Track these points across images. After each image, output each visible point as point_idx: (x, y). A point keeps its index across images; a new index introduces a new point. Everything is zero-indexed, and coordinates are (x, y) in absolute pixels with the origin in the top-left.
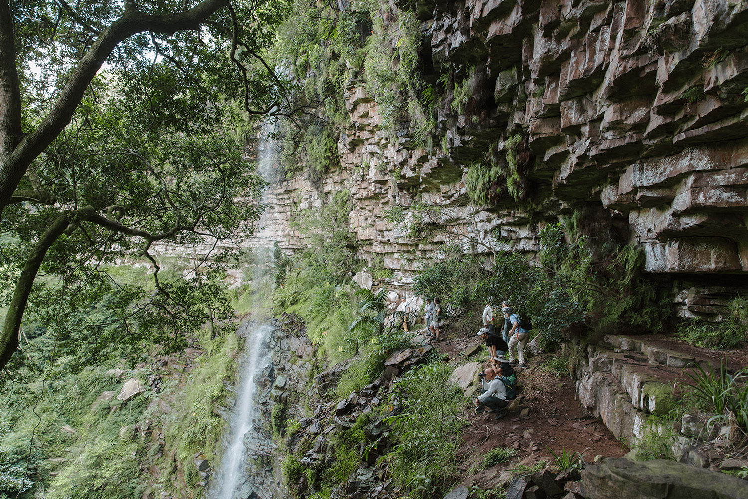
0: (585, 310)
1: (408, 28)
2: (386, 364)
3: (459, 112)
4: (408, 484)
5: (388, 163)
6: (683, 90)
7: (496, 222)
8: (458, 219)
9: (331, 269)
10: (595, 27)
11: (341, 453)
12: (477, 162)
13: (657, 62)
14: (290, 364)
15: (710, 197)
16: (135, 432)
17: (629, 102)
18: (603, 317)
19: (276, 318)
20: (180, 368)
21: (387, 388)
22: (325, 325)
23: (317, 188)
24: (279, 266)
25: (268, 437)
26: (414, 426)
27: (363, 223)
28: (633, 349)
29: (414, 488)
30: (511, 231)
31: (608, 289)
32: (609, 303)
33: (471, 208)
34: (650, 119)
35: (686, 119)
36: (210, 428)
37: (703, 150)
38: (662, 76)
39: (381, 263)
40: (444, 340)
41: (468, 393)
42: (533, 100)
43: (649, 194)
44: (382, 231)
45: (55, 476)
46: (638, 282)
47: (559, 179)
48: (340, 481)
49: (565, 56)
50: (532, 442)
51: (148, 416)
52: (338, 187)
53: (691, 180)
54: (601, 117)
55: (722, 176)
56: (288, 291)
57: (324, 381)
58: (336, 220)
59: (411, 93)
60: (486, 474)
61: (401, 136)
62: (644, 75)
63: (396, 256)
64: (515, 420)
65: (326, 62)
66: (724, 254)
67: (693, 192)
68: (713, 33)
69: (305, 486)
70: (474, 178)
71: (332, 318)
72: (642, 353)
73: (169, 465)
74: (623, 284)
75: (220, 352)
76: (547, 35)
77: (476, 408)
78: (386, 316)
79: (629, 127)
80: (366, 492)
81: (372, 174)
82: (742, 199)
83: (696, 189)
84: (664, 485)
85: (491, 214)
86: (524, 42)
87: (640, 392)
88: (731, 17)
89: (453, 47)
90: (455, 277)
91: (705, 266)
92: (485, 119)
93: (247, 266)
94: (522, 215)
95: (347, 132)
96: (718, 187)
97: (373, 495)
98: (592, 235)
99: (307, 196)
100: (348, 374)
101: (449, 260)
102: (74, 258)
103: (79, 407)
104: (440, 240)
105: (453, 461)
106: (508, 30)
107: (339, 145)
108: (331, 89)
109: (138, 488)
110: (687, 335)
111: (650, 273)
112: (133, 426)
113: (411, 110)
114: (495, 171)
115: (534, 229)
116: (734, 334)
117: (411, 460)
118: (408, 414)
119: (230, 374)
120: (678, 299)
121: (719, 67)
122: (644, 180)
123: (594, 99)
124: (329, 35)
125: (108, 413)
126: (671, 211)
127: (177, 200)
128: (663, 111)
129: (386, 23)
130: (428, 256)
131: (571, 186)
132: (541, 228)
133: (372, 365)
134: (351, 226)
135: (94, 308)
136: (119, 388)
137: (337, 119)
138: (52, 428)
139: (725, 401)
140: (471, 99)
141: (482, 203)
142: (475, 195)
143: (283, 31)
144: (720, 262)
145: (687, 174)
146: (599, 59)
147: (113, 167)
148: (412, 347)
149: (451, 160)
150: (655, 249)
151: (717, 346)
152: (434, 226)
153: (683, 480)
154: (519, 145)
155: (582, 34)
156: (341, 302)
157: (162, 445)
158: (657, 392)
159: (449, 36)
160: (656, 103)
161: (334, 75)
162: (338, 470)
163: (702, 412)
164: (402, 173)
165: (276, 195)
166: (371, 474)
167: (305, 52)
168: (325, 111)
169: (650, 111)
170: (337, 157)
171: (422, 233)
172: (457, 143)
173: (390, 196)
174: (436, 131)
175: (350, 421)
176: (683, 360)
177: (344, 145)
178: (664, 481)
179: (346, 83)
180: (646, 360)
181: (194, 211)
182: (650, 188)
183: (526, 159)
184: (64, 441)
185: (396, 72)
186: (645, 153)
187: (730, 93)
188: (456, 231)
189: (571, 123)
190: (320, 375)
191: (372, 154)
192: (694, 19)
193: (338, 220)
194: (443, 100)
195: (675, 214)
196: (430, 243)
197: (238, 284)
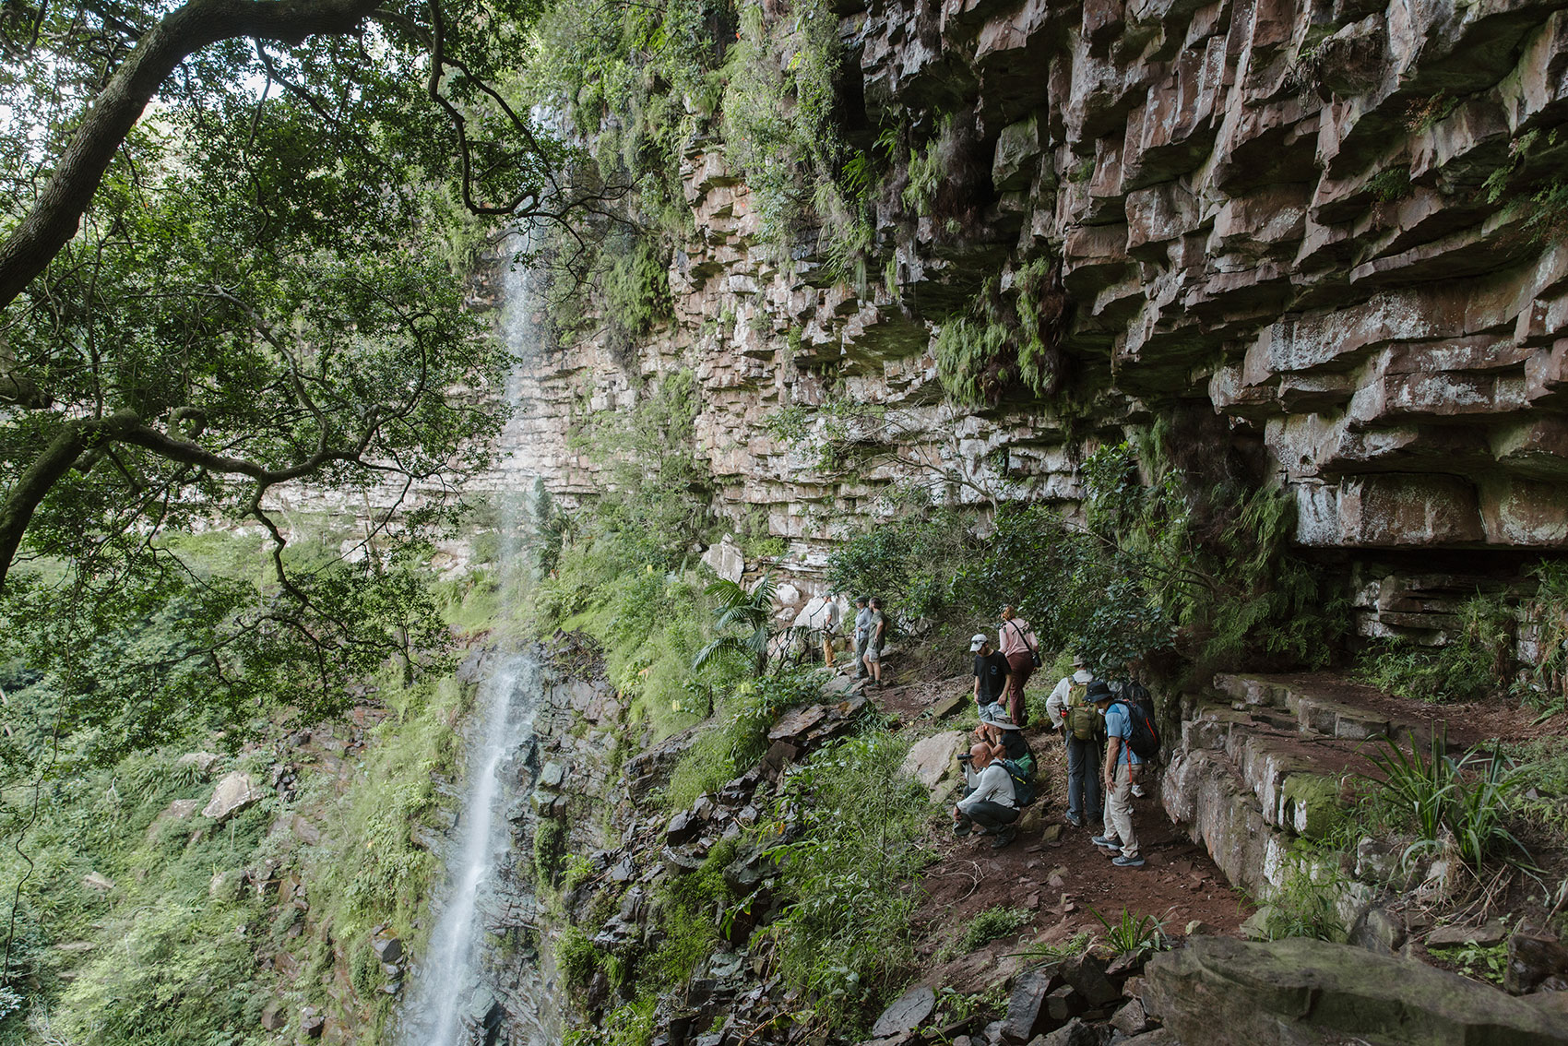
0: (1177, 624)
1: (811, 31)
2: (770, 736)
3: (919, 210)
4: (813, 985)
5: (773, 315)
6: (1370, 175)
7: (998, 439)
8: (921, 432)
9: (657, 537)
10: (1196, 37)
11: (677, 923)
12: (958, 315)
13: (1317, 114)
14: (571, 736)
15: (1422, 394)
16: (243, 884)
17: (1263, 197)
18: (1213, 636)
19: (542, 641)
20: (337, 747)
21: (773, 785)
22: (644, 654)
23: (626, 367)
24: (546, 531)
25: (527, 889)
26: (825, 865)
27: (723, 441)
28: (1270, 702)
29: (826, 992)
30: (1029, 458)
31: (1222, 579)
32: (1224, 607)
33: (945, 410)
34: (1304, 232)
35: (1374, 235)
36: (403, 872)
37: (1411, 297)
38: (1328, 145)
39: (761, 523)
40: (891, 685)
41: (938, 797)
42: (1070, 187)
43: (1303, 386)
44: (763, 457)
45: (70, 980)
46: (1283, 565)
47: (1124, 353)
48: (676, 980)
49: (1135, 98)
50: (1064, 895)
51: (271, 851)
52: (671, 365)
53: (1385, 358)
54: (1208, 227)
55: (1445, 352)
56: (567, 583)
57: (642, 773)
58: (666, 433)
59: (821, 167)
60: (970, 963)
61: (801, 259)
62: (1292, 142)
63: (793, 509)
64: (1033, 849)
65: (642, 97)
66: (1452, 509)
67: (1389, 384)
68: (1425, 60)
69: (603, 992)
70: (952, 348)
71: (659, 641)
72: (1288, 711)
73: (316, 952)
74: (1252, 570)
75: (423, 714)
76: (1099, 52)
77: (955, 826)
78: (771, 635)
79: (1262, 249)
80: (728, 1002)
81: (742, 338)
82: (1485, 399)
83: (1395, 377)
84: (1303, 990)
85: (987, 423)
86: (1052, 65)
87: (1279, 793)
88: (1461, 28)
89: (905, 72)
90: (913, 555)
91: (1414, 533)
92: (972, 227)
93: (478, 531)
94: (1052, 426)
95: (687, 247)
96: (1439, 374)
97: (742, 1008)
98: (1190, 469)
99: (605, 384)
100: (692, 759)
101: (901, 519)
102: (100, 520)
103: (121, 834)
104: (884, 476)
105: (905, 936)
106: (1018, 40)
107: (671, 274)
108: (652, 156)
109: (253, 1001)
110: (1378, 672)
111: (1305, 547)
112: (239, 873)
113: (820, 205)
114: (995, 333)
115: (1075, 455)
116: (1469, 669)
117: (820, 936)
118: (814, 840)
119: (445, 759)
120: (1362, 599)
121: (1440, 129)
122: (1292, 358)
123: (1194, 189)
124: (648, 40)
125: (185, 845)
126: (1347, 421)
127: (322, 395)
128: (1329, 216)
129: (768, 16)
130: (858, 510)
131: (1147, 366)
132: (1090, 451)
133: (742, 739)
134: (698, 446)
135: (148, 623)
136: (207, 791)
137: (668, 219)
138: (62, 880)
139: (1441, 810)
140: (943, 184)
141: (969, 400)
142: (953, 385)
143: (548, 30)
144: (1443, 524)
145: (1378, 347)
146: (1203, 104)
147: (179, 323)
148: (825, 702)
149: (905, 310)
150: (1317, 497)
151: (1436, 695)
152: (871, 448)
153: (1340, 981)
154: (1042, 281)
155: (1169, 51)
156: (678, 607)
157: (302, 910)
158: (1311, 793)
159: (898, 48)
160: (1316, 201)
161: (658, 126)
162: (672, 958)
163: (1396, 832)
164: (804, 337)
165: (541, 380)
166: (738, 964)
167: (596, 76)
168: (641, 204)
169: (1305, 215)
170: (668, 300)
171: (847, 462)
172: (917, 274)
173: (779, 383)
174: (873, 248)
175: (697, 855)
176: (1366, 725)
177: (683, 275)
178: (1303, 984)
179: (684, 144)
180: (1293, 726)
181: (359, 418)
182: (1304, 374)
183: (1057, 310)
184: (89, 907)
185: (788, 123)
186: (1296, 301)
187: (1461, 182)
188: (916, 457)
189: (1147, 237)
190: (633, 761)
191: (741, 295)
192: (1391, 30)
193: (671, 434)
194: (887, 183)
195: (1353, 428)
196: (863, 482)
197: (461, 570)
